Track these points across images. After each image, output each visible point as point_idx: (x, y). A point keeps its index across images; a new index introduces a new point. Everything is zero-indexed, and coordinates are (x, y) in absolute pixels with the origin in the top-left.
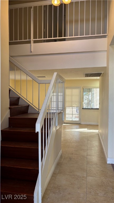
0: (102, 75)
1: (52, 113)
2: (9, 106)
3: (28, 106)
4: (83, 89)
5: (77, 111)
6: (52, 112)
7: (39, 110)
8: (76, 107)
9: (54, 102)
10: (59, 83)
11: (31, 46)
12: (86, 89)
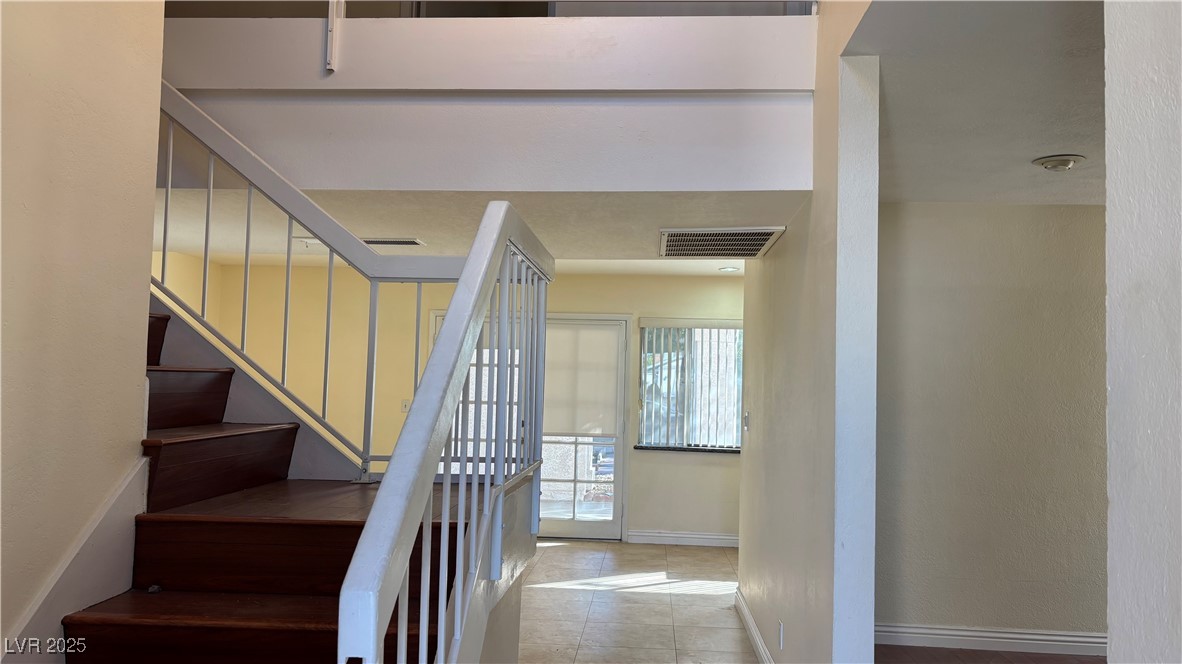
0: (768, 244)
1: (469, 485)
2: (143, 434)
3: (289, 435)
4: (642, 329)
5: (595, 461)
6: (469, 477)
7: (366, 461)
8: (591, 440)
9: (484, 408)
10: (519, 281)
11: (327, 31)
12: (659, 330)
